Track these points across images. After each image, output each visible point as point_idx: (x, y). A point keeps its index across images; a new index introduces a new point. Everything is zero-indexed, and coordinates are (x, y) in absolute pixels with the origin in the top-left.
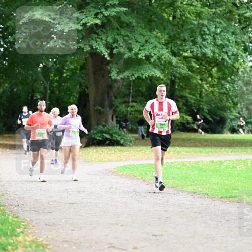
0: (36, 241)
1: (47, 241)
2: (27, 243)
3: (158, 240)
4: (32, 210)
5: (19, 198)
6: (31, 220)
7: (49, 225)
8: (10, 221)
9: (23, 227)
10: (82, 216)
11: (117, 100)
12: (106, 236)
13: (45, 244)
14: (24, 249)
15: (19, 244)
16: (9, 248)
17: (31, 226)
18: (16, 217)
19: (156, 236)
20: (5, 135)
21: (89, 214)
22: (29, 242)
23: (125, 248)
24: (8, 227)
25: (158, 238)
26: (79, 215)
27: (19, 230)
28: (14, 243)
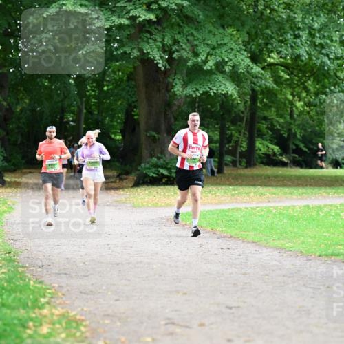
0: (66, 314)
1: (82, 315)
2: (55, 318)
3: (233, 313)
4: (61, 272)
5: (44, 256)
6: (60, 286)
7: (85, 293)
8: (32, 288)
9: (50, 296)
10: (129, 280)
11: (177, 123)
12: (162, 307)
13: (79, 319)
14: (51, 326)
15: (44, 319)
16: (31, 324)
17: (60, 294)
18: (40, 283)
19: (231, 308)
20: (25, 171)
21: (139, 278)
22: (57, 316)
23: (188, 325)
24: (29, 297)
25: (233, 310)
26: (126, 279)
27: (43, 300)
28: (36, 317)
